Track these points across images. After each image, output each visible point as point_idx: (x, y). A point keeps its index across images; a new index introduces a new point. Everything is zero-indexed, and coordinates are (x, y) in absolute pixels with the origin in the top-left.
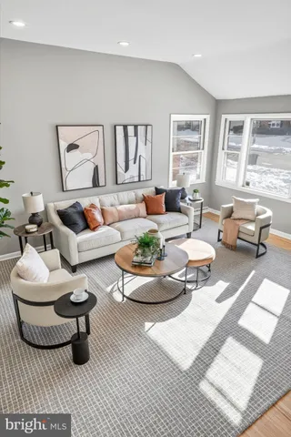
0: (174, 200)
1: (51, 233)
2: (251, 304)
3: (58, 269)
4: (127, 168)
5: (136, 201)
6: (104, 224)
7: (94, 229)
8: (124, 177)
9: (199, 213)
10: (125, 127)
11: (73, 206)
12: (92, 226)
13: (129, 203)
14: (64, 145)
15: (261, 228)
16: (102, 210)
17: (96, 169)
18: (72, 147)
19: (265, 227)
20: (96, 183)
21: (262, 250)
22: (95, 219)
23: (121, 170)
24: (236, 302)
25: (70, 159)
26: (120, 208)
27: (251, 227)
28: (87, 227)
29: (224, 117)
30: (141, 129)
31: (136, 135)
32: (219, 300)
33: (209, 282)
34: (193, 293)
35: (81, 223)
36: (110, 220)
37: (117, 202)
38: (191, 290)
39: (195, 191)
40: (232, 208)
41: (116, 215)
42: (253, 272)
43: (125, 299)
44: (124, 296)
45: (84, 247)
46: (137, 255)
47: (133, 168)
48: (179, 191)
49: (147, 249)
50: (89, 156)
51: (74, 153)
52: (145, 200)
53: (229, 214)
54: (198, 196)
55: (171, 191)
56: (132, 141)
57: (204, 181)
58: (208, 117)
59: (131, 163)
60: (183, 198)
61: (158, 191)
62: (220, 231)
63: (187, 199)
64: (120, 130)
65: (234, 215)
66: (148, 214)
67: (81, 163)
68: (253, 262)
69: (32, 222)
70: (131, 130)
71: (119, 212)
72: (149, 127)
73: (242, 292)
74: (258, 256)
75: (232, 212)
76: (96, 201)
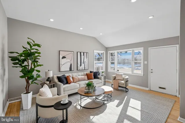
0: (96, 75)
1: (54, 84)
2: (129, 107)
3: (56, 95)
4: (81, 65)
5: (84, 75)
6: (73, 82)
7: (70, 84)
8: (80, 68)
9: (104, 81)
10: (81, 53)
11: (63, 76)
12: (69, 82)
13: (82, 76)
14: (61, 57)
15: (126, 82)
16: (73, 77)
17: (71, 65)
18: (64, 57)
19: (127, 81)
20: (71, 69)
21: (127, 90)
22: (70, 80)
23: (79, 65)
24: (123, 106)
25: (63, 61)
26: (79, 77)
27: (123, 82)
28: (67, 83)
29: (109, 52)
30: (85, 54)
31: (84, 55)
32: (117, 106)
33: (112, 101)
34: (107, 104)
35: (65, 81)
36: (75, 81)
37: (78, 75)
38: (106, 104)
39: (102, 72)
40: (115, 76)
41: (77, 79)
42: (126, 97)
43: (82, 108)
44: (81, 106)
45: (66, 89)
46: (86, 89)
47: (83, 65)
48: (97, 72)
49: (90, 87)
50: (69, 60)
51: (64, 59)
52: (87, 75)
53: (115, 78)
54: (104, 74)
55: (95, 72)
56: (82, 57)
57: (104, 71)
58: (104, 52)
59: (82, 63)
60: (99, 75)
61: (91, 72)
62: (112, 84)
63: (100, 75)
64: (79, 54)
65: (116, 79)
66: (88, 79)
67: (66, 63)
68: (125, 94)
69: (47, 80)
70: (82, 54)
71: (78, 78)
72: (88, 53)
73: (125, 103)
74: (126, 92)
75: (116, 78)
76: (71, 75)
